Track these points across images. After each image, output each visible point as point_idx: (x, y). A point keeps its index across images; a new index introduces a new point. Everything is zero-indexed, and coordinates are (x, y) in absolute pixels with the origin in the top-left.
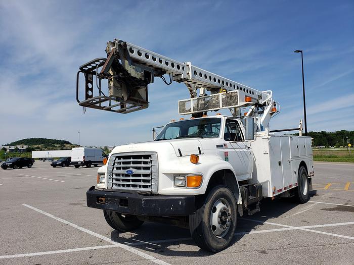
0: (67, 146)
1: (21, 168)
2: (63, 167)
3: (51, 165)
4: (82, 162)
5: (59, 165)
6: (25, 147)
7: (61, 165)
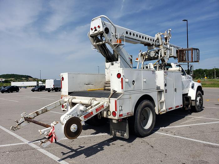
0: (30, 79)
1: (12, 92)
2: (39, 91)
3: (32, 90)
4: (52, 88)
5: (37, 90)
6: (3, 80)
7: (38, 90)
